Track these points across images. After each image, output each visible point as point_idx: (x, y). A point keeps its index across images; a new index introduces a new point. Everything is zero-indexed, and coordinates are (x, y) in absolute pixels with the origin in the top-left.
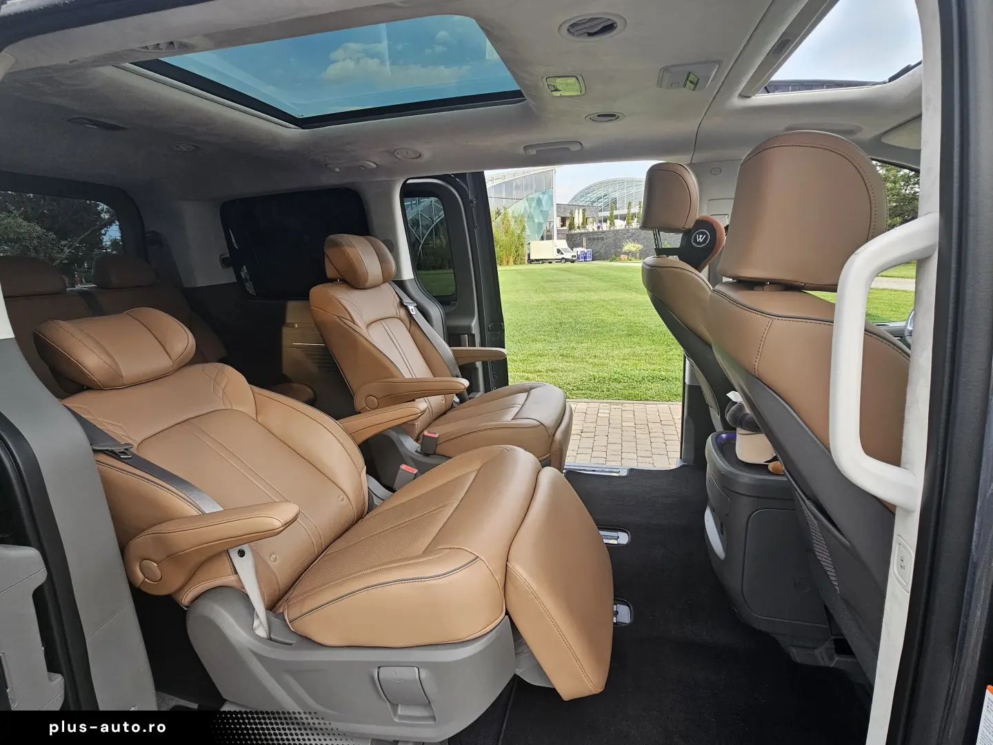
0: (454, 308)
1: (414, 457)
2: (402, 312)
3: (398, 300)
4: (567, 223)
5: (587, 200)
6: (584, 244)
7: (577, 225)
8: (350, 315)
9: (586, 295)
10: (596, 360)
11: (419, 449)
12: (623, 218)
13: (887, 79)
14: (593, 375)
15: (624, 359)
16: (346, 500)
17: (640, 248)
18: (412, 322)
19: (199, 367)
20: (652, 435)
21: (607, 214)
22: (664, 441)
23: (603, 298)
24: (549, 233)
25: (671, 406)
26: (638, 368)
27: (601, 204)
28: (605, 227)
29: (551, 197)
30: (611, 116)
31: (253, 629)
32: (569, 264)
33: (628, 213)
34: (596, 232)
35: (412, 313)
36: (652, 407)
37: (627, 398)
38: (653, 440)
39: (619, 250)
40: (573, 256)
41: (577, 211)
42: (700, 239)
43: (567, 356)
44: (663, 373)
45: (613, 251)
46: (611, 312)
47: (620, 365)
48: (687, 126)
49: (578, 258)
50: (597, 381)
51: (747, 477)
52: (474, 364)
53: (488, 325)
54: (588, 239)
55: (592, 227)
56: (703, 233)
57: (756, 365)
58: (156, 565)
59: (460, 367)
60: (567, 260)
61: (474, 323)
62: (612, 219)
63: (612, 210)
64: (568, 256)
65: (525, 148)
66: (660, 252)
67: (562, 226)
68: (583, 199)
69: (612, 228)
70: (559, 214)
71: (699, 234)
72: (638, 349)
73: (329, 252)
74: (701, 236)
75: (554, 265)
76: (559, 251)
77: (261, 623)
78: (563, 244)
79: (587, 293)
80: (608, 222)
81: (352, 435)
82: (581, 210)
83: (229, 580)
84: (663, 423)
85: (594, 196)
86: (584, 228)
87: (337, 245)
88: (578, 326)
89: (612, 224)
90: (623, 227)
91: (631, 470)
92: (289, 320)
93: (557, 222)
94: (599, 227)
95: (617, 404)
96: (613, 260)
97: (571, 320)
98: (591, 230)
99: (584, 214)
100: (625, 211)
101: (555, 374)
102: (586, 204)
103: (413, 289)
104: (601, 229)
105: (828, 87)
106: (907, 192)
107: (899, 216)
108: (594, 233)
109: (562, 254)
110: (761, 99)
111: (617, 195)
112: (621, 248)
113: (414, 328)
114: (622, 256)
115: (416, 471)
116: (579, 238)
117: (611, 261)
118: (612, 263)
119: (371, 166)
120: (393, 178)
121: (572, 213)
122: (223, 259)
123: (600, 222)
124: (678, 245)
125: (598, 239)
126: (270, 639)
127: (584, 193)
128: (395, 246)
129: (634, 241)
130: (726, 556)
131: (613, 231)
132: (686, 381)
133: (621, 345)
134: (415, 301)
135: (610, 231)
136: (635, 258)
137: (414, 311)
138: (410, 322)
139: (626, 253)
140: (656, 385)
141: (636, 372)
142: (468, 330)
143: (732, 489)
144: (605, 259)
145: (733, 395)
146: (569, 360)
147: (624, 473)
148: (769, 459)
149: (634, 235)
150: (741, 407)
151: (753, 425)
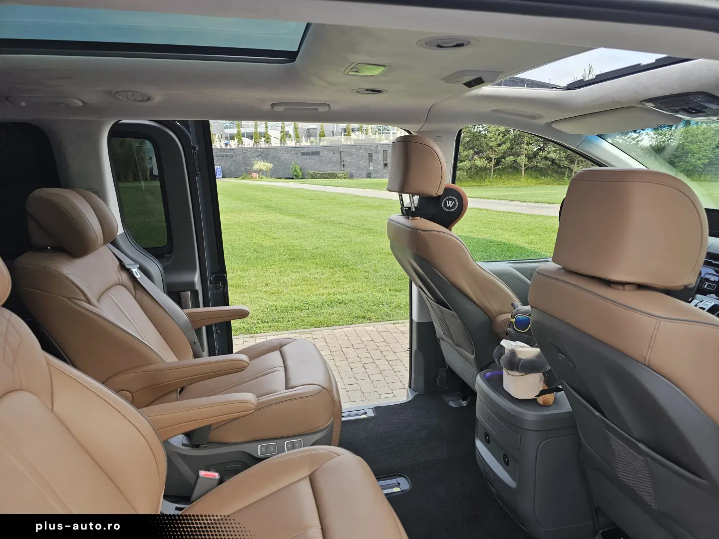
0: (170, 261)
1: (182, 452)
2: (124, 276)
3: (118, 263)
6: (215, 161)
8: (85, 295)
10: (269, 288)
11: (185, 441)
12: (251, 137)
14: (274, 305)
17: (270, 168)
18: (137, 286)
20: (350, 360)
21: (233, 131)
22: (362, 365)
23: (250, 219)
26: (314, 293)
28: (233, 144)
30: (377, 91)
33: (256, 132)
34: (224, 150)
35: (137, 277)
36: (339, 331)
37: (313, 325)
39: (249, 168)
42: (450, 204)
44: (339, 297)
45: (243, 169)
46: (265, 235)
47: (296, 291)
50: (279, 311)
51: (530, 415)
54: (217, 156)
55: (219, 144)
56: (452, 200)
57: (648, 355)
61: (197, 278)
62: (240, 136)
63: (238, 127)
65: (273, 105)
66: (411, 214)
69: (240, 146)
71: (449, 200)
72: (306, 274)
74: (450, 202)
80: (236, 140)
84: (355, 346)
89: (240, 142)
90: (252, 145)
91: (377, 409)
94: (226, 144)
96: (245, 177)
98: (219, 147)
100: (252, 130)
103: (124, 243)
104: (228, 147)
106: (475, 130)
107: (472, 148)
112: (253, 166)
113: (140, 294)
114: (254, 175)
115: (218, 476)
117: (242, 179)
118: (244, 181)
119: (77, 104)
123: (227, 138)
125: (227, 156)
128: (103, 196)
129: (263, 159)
130: (518, 485)
131: (242, 149)
132: (415, 318)
133: (288, 271)
134: (136, 262)
135: (238, 149)
136: (267, 176)
137: (138, 274)
138: (135, 288)
139: (257, 172)
140: (336, 309)
141: (313, 298)
142: (191, 286)
143: (522, 427)
144: (235, 177)
145: (504, 343)
146: (242, 290)
147: (371, 414)
148: (538, 394)
149: (264, 155)
150: (513, 353)
151: (528, 367)
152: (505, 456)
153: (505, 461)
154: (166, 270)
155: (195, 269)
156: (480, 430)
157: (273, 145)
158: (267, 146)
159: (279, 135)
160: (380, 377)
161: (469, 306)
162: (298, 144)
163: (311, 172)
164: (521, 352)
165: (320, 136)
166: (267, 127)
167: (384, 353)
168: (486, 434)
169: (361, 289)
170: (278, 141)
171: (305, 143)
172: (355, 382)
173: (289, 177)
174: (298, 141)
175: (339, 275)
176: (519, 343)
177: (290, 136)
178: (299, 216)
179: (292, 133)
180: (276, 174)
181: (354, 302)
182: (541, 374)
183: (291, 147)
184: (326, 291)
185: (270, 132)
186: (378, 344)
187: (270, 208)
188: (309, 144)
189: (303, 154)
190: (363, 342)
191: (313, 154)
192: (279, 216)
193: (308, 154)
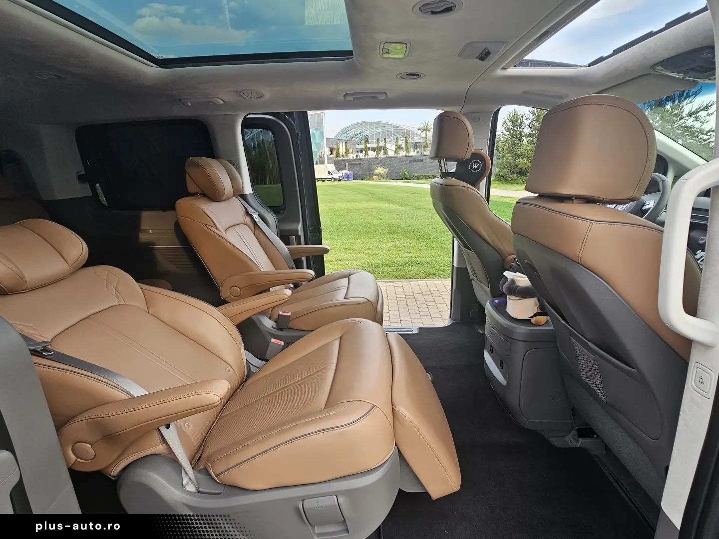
0: (284, 215)
1: (272, 332)
2: (248, 219)
3: (244, 210)
4: (334, 152)
5: (347, 136)
6: (347, 168)
7: (341, 154)
8: (214, 223)
9: (354, 205)
11: (275, 326)
12: (374, 149)
13: (587, 64)
14: (371, 263)
15: (389, 250)
16: (232, 371)
17: (386, 172)
18: (256, 226)
19: (91, 270)
20: (418, 302)
21: (363, 146)
22: (427, 306)
23: (366, 207)
24: (321, 159)
25: (427, 282)
26: (401, 256)
27: (357, 139)
28: (361, 155)
29: (322, 134)
30: (416, 75)
31: (183, 487)
32: (337, 182)
33: (378, 147)
34: (355, 160)
35: (256, 220)
36: (414, 283)
37: (397, 277)
38: (419, 306)
40: (339, 177)
41: (341, 143)
42: (475, 166)
43: (349, 249)
44: (418, 259)
45: (367, 173)
46: (374, 217)
47: (388, 254)
48: (460, 87)
49: (343, 178)
50: (374, 266)
51: (522, 329)
52: (301, 258)
53: (309, 228)
54: (350, 164)
55: (352, 156)
56: (477, 162)
57: (580, 254)
58: (90, 446)
59: (294, 260)
60: (335, 179)
61: (300, 227)
62: (367, 149)
63: (366, 143)
64: (336, 176)
65: (345, 95)
66: (445, 175)
67: (331, 154)
68: (345, 135)
69: (366, 157)
70: (328, 145)
71: (474, 163)
72: (398, 243)
73: (191, 171)
74: (476, 164)
75: (326, 183)
76: (329, 173)
77: (190, 479)
78: (332, 167)
79: (354, 204)
80: (364, 152)
81: (231, 318)
82: (344, 143)
83: (160, 448)
84: (424, 293)
85: (353, 133)
86: (347, 156)
87: (198, 165)
88: (352, 228)
89: (366, 154)
90: (374, 156)
91: (420, 329)
92: (143, 227)
93: (327, 151)
94: (357, 156)
95: (390, 282)
96: (368, 180)
97: (347, 223)
98: (352, 158)
99: (346, 146)
100: (375, 145)
101: (342, 263)
102: (347, 139)
103: (252, 200)
104: (358, 157)
105: (553, 66)
108: (354, 160)
109: (332, 174)
110: (513, 71)
111: (368, 133)
112: (373, 171)
113: (257, 232)
114: (374, 177)
115: (282, 343)
116: (343, 163)
117: (367, 180)
118: (368, 182)
119: (220, 102)
120: (237, 113)
121: (337, 145)
122: (79, 176)
123: (357, 152)
124: (453, 170)
125: (357, 164)
126: (199, 492)
127: (346, 130)
128: (238, 167)
129: (382, 166)
130: (508, 383)
131: (368, 159)
132: (455, 265)
133: (385, 241)
134: (257, 211)
135: (365, 159)
136: (383, 178)
137: (257, 219)
138: (255, 227)
139: (377, 175)
140: (415, 268)
141: (399, 259)
142: (295, 233)
143: (513, 337)
144: (362, 179)
145: (507, 274)
146: (351, 252)
147: (416, 331)
148: (532, 315)
149: (382, 162)
150: (513, 281)
151: (524, 293)
152: (501, 362)
153: (501, 365)
154: (280, 221)
155: (299, 221)
156: (488, 346)
157: (390, 155)
158: (385, 156)
159: (394, 148)
160: (439, 315)
161: (485, 247)
162: (407, 154)
163: (416, 174)
164: (519, 281)
165: (425, 147)
166: (385, 142)
167: (445, 300)
168: (491, 347)
169: (436, 255)
170: (393, 153)
171: (413, 153)
172: (419, 317)
173: (399, 178)
174: (408, 152)
175: (422, 245)
176: (518, 274)
177: (402, 148)
178: (401, 204)
179: (404, 146)
180: (390, 177)
181: (428, 263)
182: (536, 299)
183: (402, 157)
184: (409, 255)
185: (388, 146)
186: (441, 293)
187: (382, 199)
188: (416, 154)
189: (411, 161)
190: (430, 291)
191: (418, 161)
192: (387, 205)
193: (414, 161)
